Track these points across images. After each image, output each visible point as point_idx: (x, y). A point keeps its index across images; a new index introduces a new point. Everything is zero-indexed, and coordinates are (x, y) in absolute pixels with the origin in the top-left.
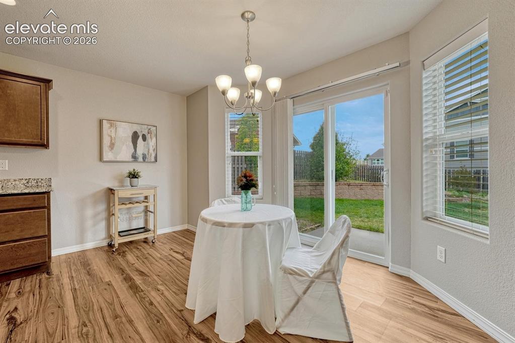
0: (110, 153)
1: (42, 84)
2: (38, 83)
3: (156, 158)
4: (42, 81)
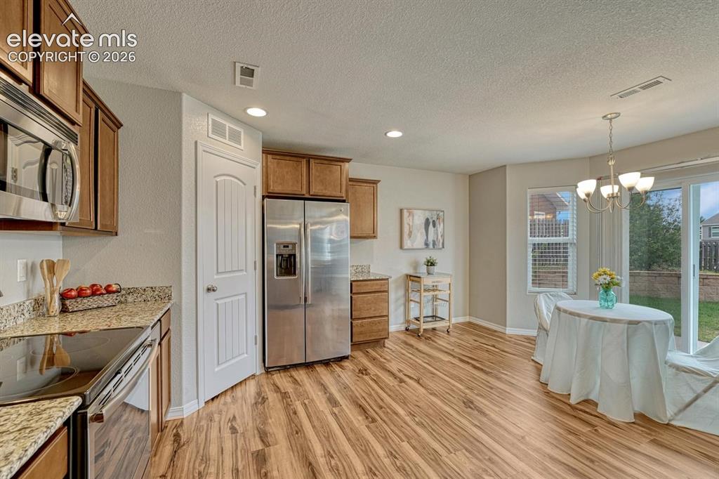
0: (409, 241)
1: (375, 185)
2: (372, 185)
3: (443, 244)
4: (375, 182)
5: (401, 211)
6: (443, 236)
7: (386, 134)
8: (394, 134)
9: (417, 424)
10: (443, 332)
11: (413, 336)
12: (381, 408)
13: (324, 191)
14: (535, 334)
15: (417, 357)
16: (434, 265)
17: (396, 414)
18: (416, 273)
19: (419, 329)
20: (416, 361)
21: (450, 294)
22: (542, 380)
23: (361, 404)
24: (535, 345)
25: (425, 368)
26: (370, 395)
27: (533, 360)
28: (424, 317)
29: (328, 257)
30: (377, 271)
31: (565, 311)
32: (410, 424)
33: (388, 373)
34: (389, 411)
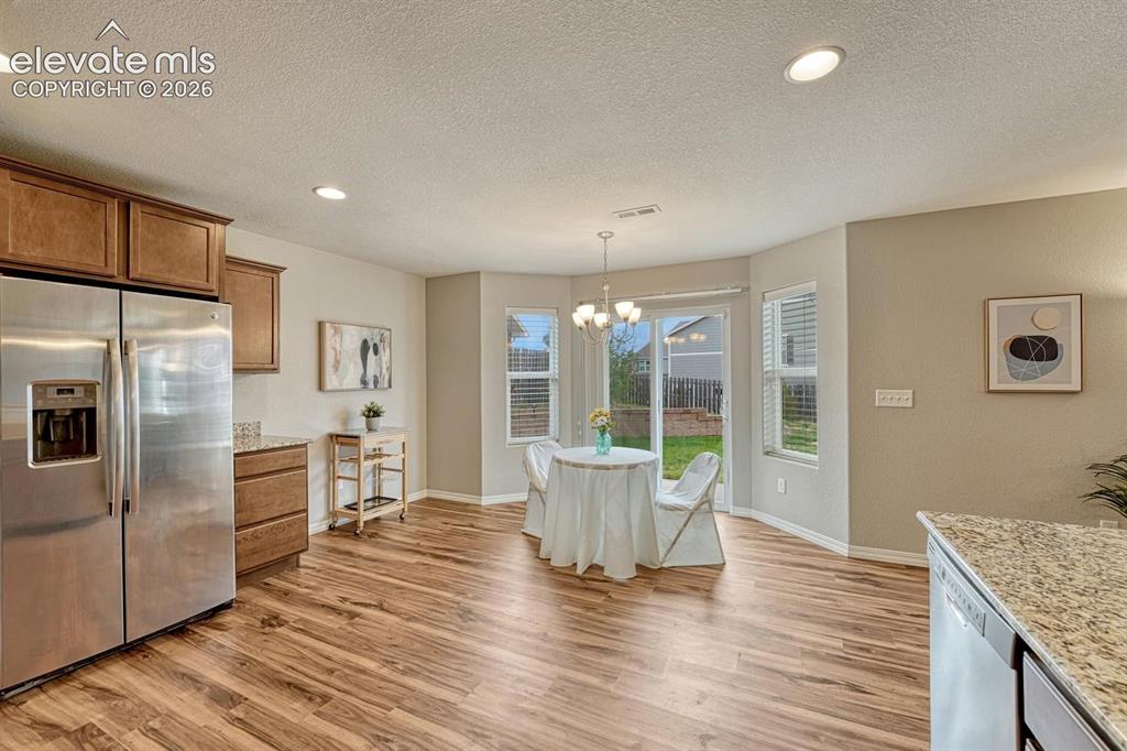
0: (334, 377)
1: (275, 276)
2: (270, 274)
3: (390, 381)
4: (275, 270)
5: (320, 325)
6: (389, 369)
7: (314, 190)
8: (331, 193)
9: (404, 673)
10: (395, 520)
11: (346, 537)
12: (331, 672)
13: (166, 276)
14: (526, 498)
15: (365, 570)
16: (379, 416)
17: (363, 671)
18: (346, 430)
19: (355, 524)
20: (365, 577)
21: (404, 460)
22: (542, 556)
23: (290, 680)
24: (524, 514)
25: (385, 583)
26: (303, 657)
27: (523, 533)
28: (366, 501)
29: (161, 408)
30: (276, 431)
31: (568, 463)
32: (392, 678)
33: (322, 610)
34: (347, 671)
